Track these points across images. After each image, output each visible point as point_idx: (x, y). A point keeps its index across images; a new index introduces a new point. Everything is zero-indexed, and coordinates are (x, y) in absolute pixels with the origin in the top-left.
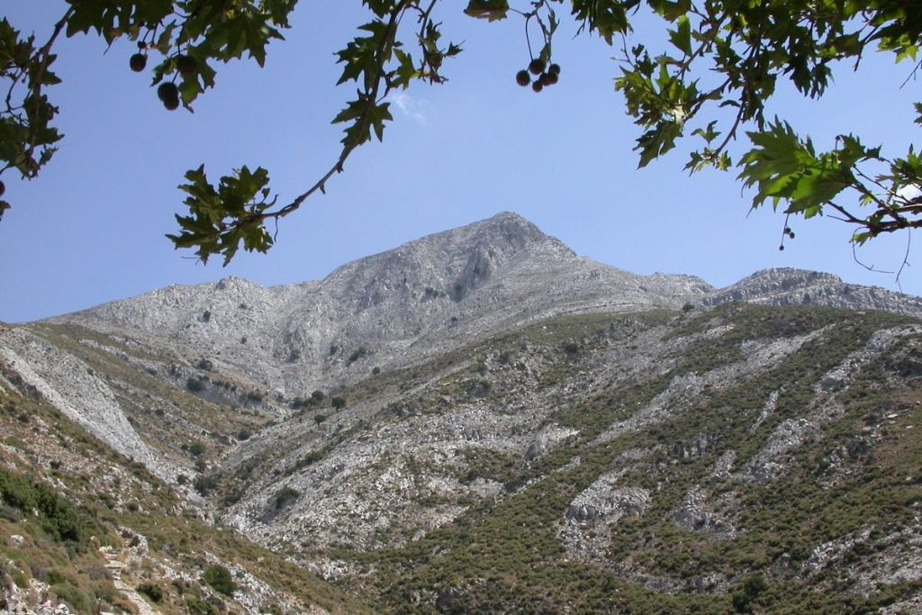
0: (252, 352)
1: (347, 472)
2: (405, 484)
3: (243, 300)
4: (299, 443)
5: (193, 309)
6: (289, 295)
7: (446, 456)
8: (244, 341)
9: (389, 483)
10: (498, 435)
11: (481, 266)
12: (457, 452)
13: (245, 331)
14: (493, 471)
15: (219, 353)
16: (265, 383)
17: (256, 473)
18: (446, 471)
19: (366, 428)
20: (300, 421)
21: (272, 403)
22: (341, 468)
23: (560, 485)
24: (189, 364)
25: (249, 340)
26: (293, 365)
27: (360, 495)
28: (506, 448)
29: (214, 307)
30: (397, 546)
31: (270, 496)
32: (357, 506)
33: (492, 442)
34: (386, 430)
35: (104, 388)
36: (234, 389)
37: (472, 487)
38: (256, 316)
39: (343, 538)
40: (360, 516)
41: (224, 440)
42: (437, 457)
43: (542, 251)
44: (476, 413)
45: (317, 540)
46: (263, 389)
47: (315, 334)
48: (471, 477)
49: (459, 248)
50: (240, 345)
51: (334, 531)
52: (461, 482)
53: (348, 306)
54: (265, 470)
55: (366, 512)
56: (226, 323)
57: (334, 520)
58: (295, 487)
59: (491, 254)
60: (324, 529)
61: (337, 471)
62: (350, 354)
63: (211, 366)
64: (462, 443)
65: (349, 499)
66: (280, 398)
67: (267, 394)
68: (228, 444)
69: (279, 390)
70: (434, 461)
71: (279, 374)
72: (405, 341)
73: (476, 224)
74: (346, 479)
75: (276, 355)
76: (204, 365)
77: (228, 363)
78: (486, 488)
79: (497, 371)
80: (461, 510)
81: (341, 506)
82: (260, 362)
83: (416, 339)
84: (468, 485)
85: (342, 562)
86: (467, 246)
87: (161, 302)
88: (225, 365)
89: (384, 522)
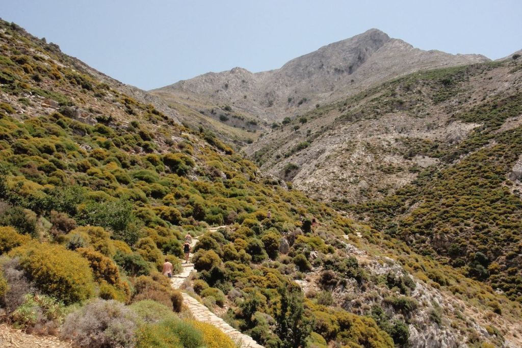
0: (250, 102)
1: (327, 154)
2: (369, 159)
3: (243, 78)
4: (286, 141)
5: (220, 83)
6: (264, 77)
7: (390, 143)
8: (245, 97)
9: (359, 159)
10: (418, 130)
11: (362, 56)
12: (396, 140)
13: (246, 94)
14: (426, 151)
15: (234, 103)
16: (258, 117)
17: (264, 158)
18: (394, 152)
19: (331, 129)
20: (282, 131)
21: (262, 126)
22: (323, 151)
23: (491, 158)
24: (220, 108)
25: (248, 97)
26: (270, 108)
27: (343, 166)
28: (427, 137)
29: (230, 82)
30: (378, 200)
31: (280, 170)
32: (343, 174)
33: (415, 134)
34: (346, 129)
35: (177, 115)
36: (243, 119)
37: (413, 160)
38: (250, 86)
39: (339, 195)
40: (346, 180)
41: (240, 144)
42: (385, 143)
43: (393, 46)
44: (400, 117)
45: (322, 197)
46: (257, 119)
47: (280, 93)
48: (411, 155)
49: (349, 48)
50: (244, 99)
51: (332, 190)
52: (406, 158)
53: (294, 80)
54: (269, 157)
55: (350, 177)
56: (236, 89)
57: (330, 183)
58: (295, 163)
59: (367, 50)
60: (324, 189)
61: (321, 153)
62: (298, 102)
63: (231, 109)
64: (396, 135)
65: (336, 169)
66: (265, 124)
67: (259, 122)
68: (243, 146)
69: (265, 120)
70: (383, 146)
71: (264, 112)
72: (326, 93)
73: (356, 36)
74: (328, 158)
75: (262, 103)
76: (227, 109)
77: (239, 108)
78: (425, 162)
79: (404, 95)
80: (414, 176)
81: (332, 174)
82: (254, 107)
83: (331, 92)
84: (411, 159)
85: (344, 212)
86: (353, 47)
87: (204, 81)
88: (237, 109)
89: (363, 184)
